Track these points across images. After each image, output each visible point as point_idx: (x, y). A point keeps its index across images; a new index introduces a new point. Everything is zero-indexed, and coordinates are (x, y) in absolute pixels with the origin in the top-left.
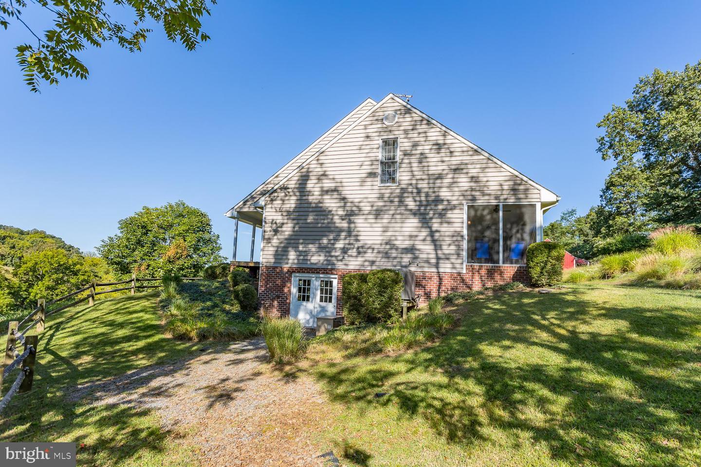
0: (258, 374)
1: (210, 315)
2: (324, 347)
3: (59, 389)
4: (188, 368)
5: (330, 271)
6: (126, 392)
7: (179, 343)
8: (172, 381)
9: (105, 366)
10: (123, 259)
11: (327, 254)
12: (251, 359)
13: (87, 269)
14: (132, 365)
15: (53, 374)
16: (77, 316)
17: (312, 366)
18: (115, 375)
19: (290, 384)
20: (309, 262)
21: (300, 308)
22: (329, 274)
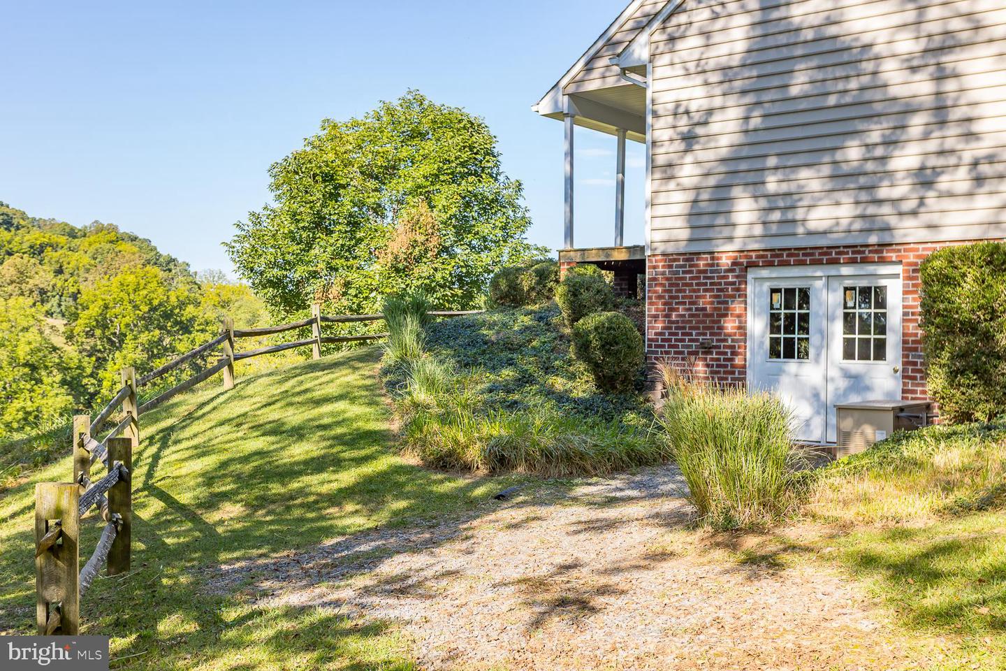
0: (664, 556)
1: (513, 405)
2: (868, 486)
3: (184, 570)
4: (467, 538)
5: (876, 252)
6: (326, 584)
7: (440, 476)
8: (432, 565)
9: (273, 527)
10: (286, 269)
11: (864, 196)
12: (637, 519)
13: (211, 315)
14: (331, 526)
15: (169, 541)
16: (200, 413)
17: (832, 537)
18: (298, 547)
19: (764, 583)
20: (800, 230)
21: (778, 381)
22: (873, 262)
